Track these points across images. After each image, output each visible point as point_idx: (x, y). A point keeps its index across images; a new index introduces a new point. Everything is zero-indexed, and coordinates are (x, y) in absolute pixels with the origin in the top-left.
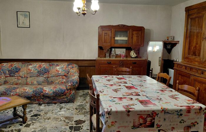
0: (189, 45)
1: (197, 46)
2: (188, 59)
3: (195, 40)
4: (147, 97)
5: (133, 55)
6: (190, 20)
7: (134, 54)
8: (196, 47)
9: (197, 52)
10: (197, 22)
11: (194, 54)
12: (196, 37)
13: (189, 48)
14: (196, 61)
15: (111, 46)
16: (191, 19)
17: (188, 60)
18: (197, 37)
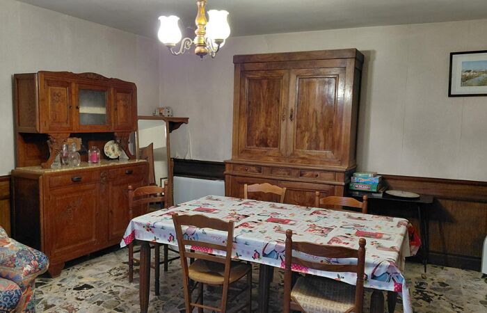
0: (248, 127)
1: (269, 129)
2: (250, 153)
3: (262, 120)
5: (111, 151)
6: (247, 82)
7: (114, 150)
8: (265, 131)
9: (269, 141)
10: (265, 87)
11: (264, 143)
12: (264, 113)
13: (249, 134)
14: (270, 156)
15: (72, 132)
16: (250, 80)
17: (249, 155)
18: (267, 113)
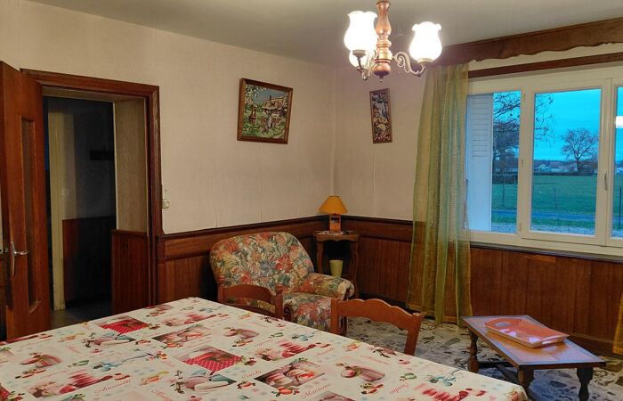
4: (131, 340)
